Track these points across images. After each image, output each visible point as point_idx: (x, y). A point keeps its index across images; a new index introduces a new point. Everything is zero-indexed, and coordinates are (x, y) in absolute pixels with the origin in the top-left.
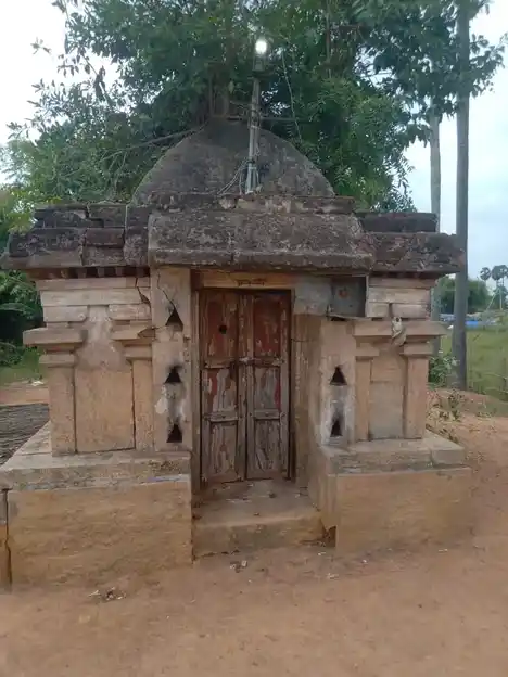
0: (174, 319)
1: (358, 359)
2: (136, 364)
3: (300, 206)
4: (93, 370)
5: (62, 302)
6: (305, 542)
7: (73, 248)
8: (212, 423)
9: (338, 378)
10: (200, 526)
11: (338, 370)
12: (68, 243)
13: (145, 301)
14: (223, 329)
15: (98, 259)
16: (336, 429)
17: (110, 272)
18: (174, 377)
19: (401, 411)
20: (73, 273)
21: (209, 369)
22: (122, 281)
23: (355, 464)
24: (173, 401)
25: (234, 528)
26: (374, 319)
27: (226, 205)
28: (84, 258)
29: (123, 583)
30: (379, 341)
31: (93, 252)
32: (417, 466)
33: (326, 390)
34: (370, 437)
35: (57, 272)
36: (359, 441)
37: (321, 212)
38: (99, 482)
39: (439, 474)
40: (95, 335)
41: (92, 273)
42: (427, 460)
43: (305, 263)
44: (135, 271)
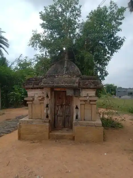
0: (47, 96)
1: (81, 104)
2: (42, 104)
3: (69, 76)
4: (35, 105)
5: (30, 93)
6: (70, 139)
7: (32, 85)
8: (57, 116)
9: (77, 108)
10: (50, 133)
11: (77, 106)
12: (31, 84)
13: (43, 93)
14: (60, 98)
15: (35, 86)
16: (77, 117)
17: (37, 88)
18: (47, 106)
19: (91, 115)
20: (32, 88)
21: (57, 106)
22: (40, 90)
23: (78, 124)
24: (47, 110)
25: (57, 135)
26: (84, 97)
27: (57, 76)
28: (33, 86)
29: (36, 141)
30: (85, 101)
31: (35, 85)
32: (92, 126)
33: (75, 110)
34: (84, 120)
35: (29, 88)
36: (81, 120)
37: (73, 77)
38: (34, 123)
39: (96, 128)
40: (35, 99)
41: (35, 88)
42: (93, 125)
43: (66, 87)
44: (41, 88)
